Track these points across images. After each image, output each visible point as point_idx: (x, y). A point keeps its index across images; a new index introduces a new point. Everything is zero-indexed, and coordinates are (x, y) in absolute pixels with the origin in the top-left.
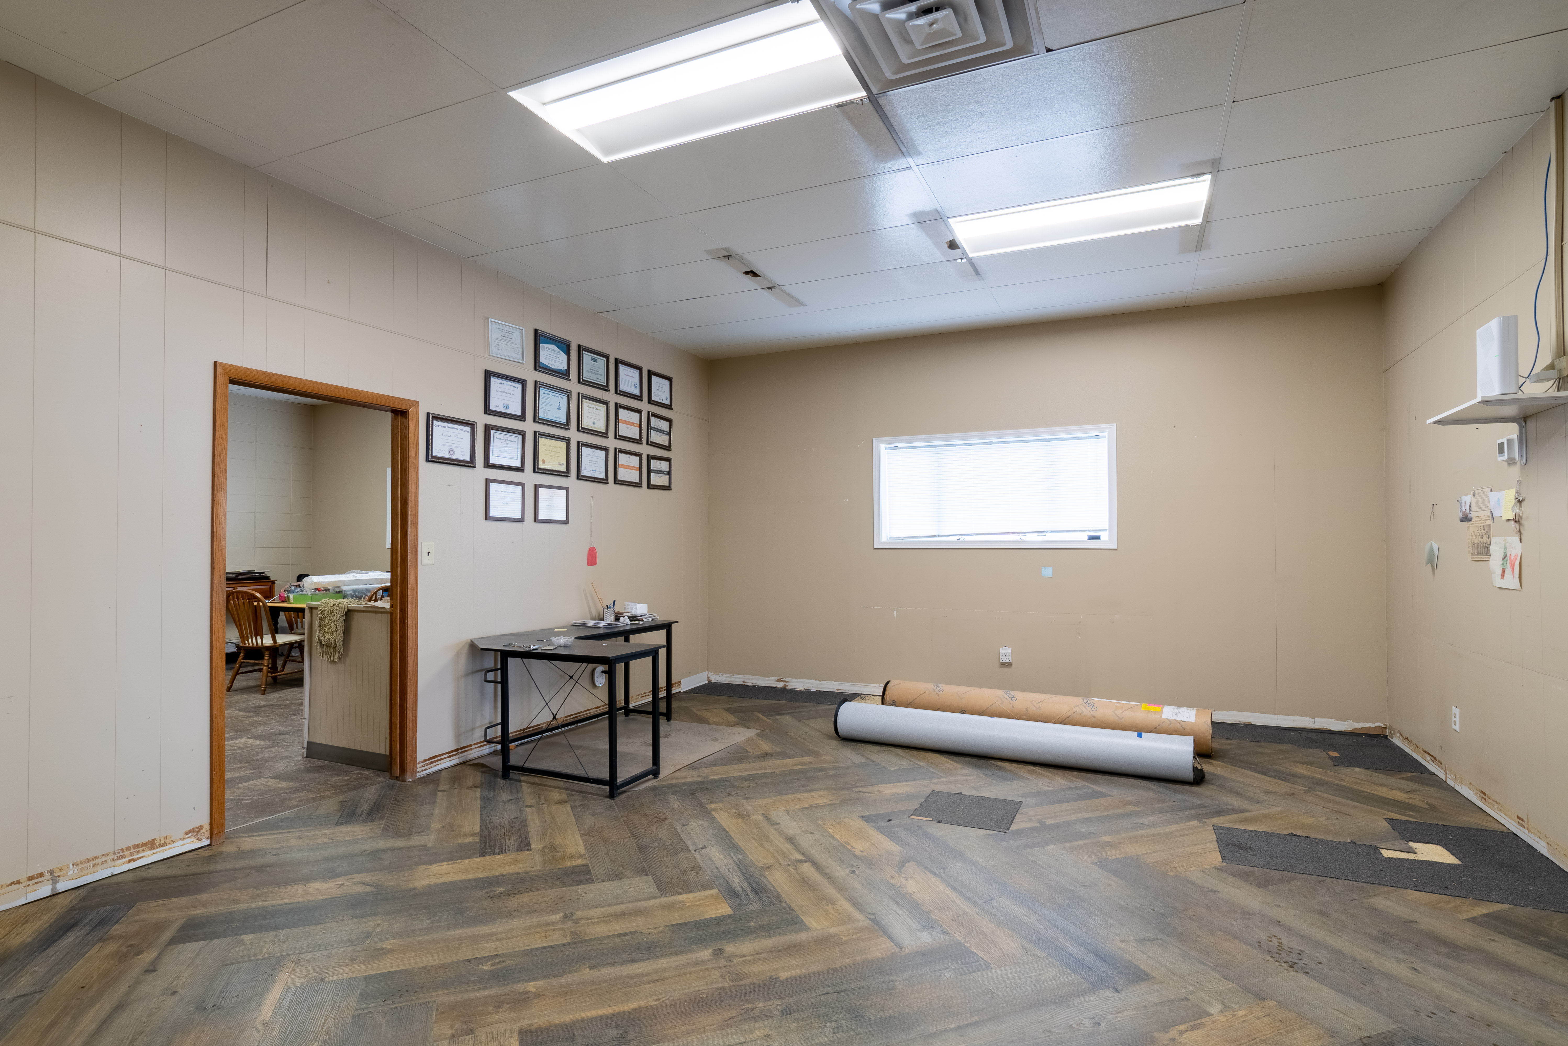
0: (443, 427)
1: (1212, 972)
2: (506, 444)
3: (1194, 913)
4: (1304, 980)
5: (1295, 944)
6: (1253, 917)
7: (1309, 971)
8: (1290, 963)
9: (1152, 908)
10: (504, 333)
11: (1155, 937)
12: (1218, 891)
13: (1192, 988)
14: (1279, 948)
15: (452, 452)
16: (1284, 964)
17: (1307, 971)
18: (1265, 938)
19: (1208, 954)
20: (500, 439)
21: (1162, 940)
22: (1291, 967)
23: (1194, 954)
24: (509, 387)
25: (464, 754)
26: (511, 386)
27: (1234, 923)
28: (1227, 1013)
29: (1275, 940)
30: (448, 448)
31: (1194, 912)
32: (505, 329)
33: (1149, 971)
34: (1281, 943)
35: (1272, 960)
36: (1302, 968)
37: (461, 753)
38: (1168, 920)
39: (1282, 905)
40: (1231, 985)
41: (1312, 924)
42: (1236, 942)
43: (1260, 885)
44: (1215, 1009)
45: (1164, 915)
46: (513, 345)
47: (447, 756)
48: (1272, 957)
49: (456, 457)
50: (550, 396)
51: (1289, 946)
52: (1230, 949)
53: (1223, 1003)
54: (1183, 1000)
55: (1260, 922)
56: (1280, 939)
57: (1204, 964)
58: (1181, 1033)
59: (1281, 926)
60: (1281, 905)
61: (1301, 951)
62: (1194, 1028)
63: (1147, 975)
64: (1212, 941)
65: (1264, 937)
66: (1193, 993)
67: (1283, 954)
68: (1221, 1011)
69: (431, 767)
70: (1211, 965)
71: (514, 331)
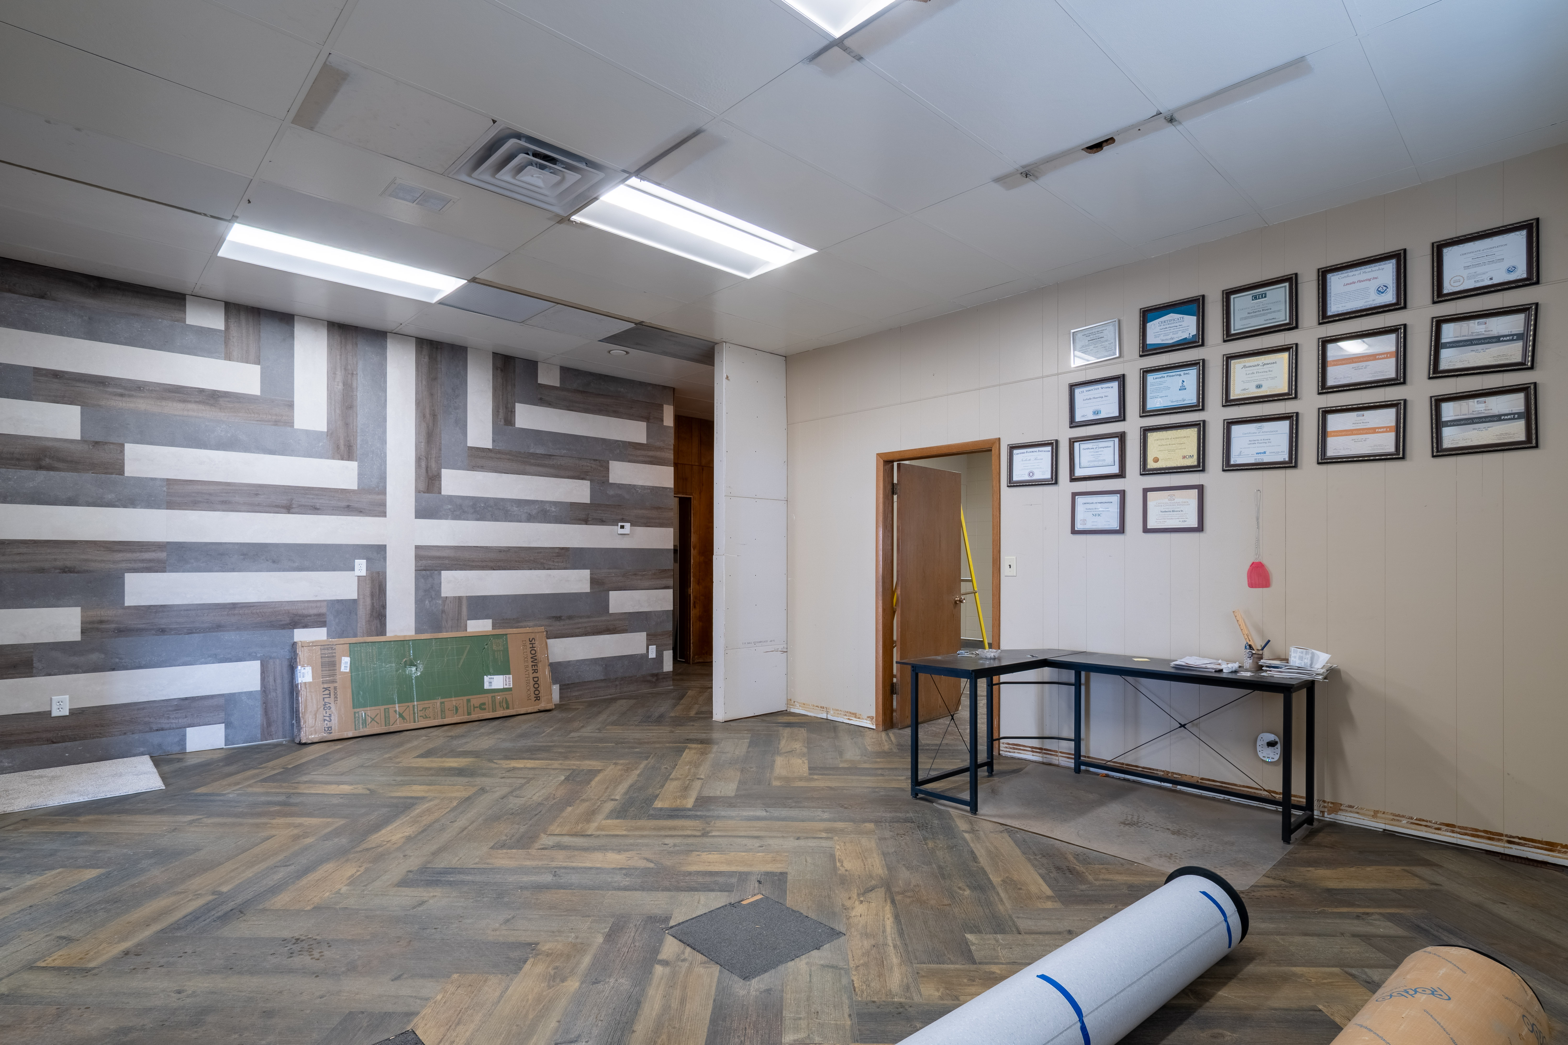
0: (1023, 453)
1: (357, 907)
2: (1097, 452)
3: (399, 943)
4: (286, 934)
5: (298, 961)
6: (343, 969)
7: (282, 942)
8: (299, 941)
9: (439, 930)
10: (1092, 336)
11: (415, 910)
12: (392, 980)
13: (365, 892)
14: (311, 950)
15: (1031, 474)
16: (304, 938)
17: (284, 942)
18: (326, 952)
19: (367, 917)
20: (1088, 448)
21: (409, 910)
22: (297, 940)
23: (378, 913)
24: (1100, 390)
25: (1048, 756)
26: (1102, 388)
27: (359, 953)
28: (336, 890)
29: (317, 955)
30: (1028, 471)
31: (401, 945)
32: (1094, 331)
33: (400, 889)
34: (310, 955)
35: (314, 937)
36: (288, 943)
37: (1045, 753)
38: (416, 927)
39: (318, 1001)
40: (341, 905)
41: (281, 992)
42: (350, 938)
43: (351, 1015)
44: (344, 889)
45: (424, 929)
46: (1103, 344)
47: (1030, 749)
48: (316, 939)
49: (1035, 477)
50: (1166, 379)
51: (302, 956)
52: (352, 929)
53: (341, 894)
54: (367, 884)
55: (335, 967)
56: (312, 959)
57: (366, 910)
58: (358, 871)
59: (314, 973)
60: (319, 999)
61: (291, 957)
62: (352, 876)
63: (398, 886)
64: (370, 929)
65: (328, 953)
66: (363, 891)
67: (306, 946)
68: (340, 890)
69: (1015, 752)
70: (361, 912)
71: (1103, 329)
